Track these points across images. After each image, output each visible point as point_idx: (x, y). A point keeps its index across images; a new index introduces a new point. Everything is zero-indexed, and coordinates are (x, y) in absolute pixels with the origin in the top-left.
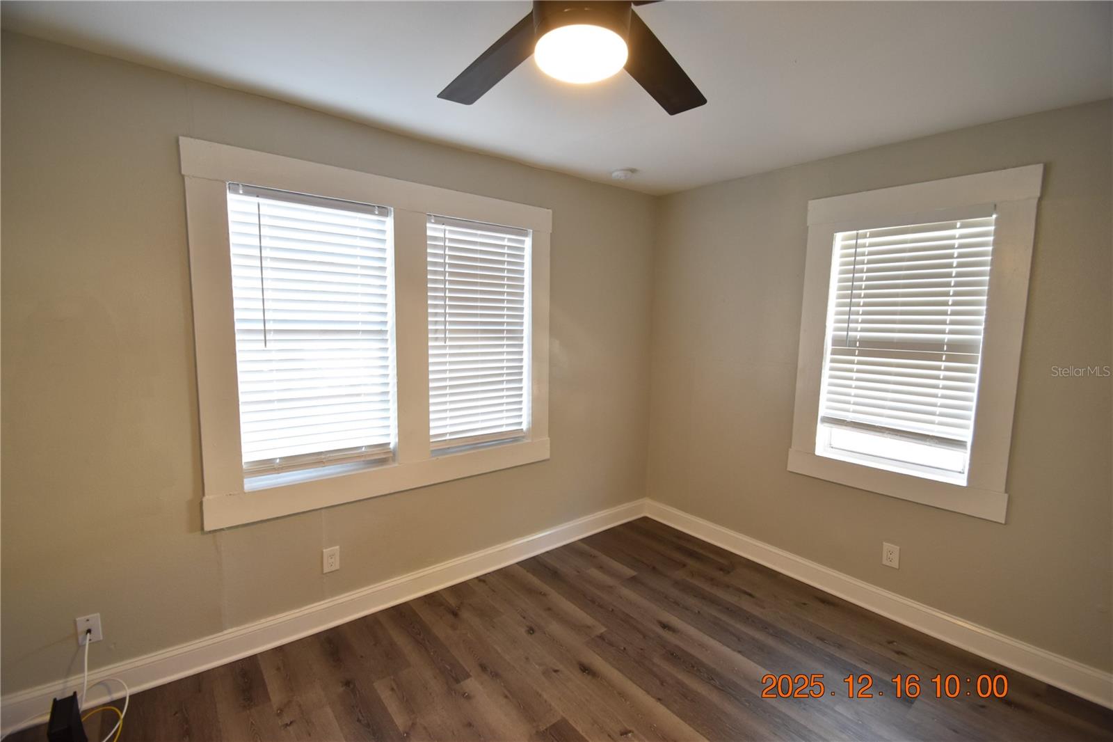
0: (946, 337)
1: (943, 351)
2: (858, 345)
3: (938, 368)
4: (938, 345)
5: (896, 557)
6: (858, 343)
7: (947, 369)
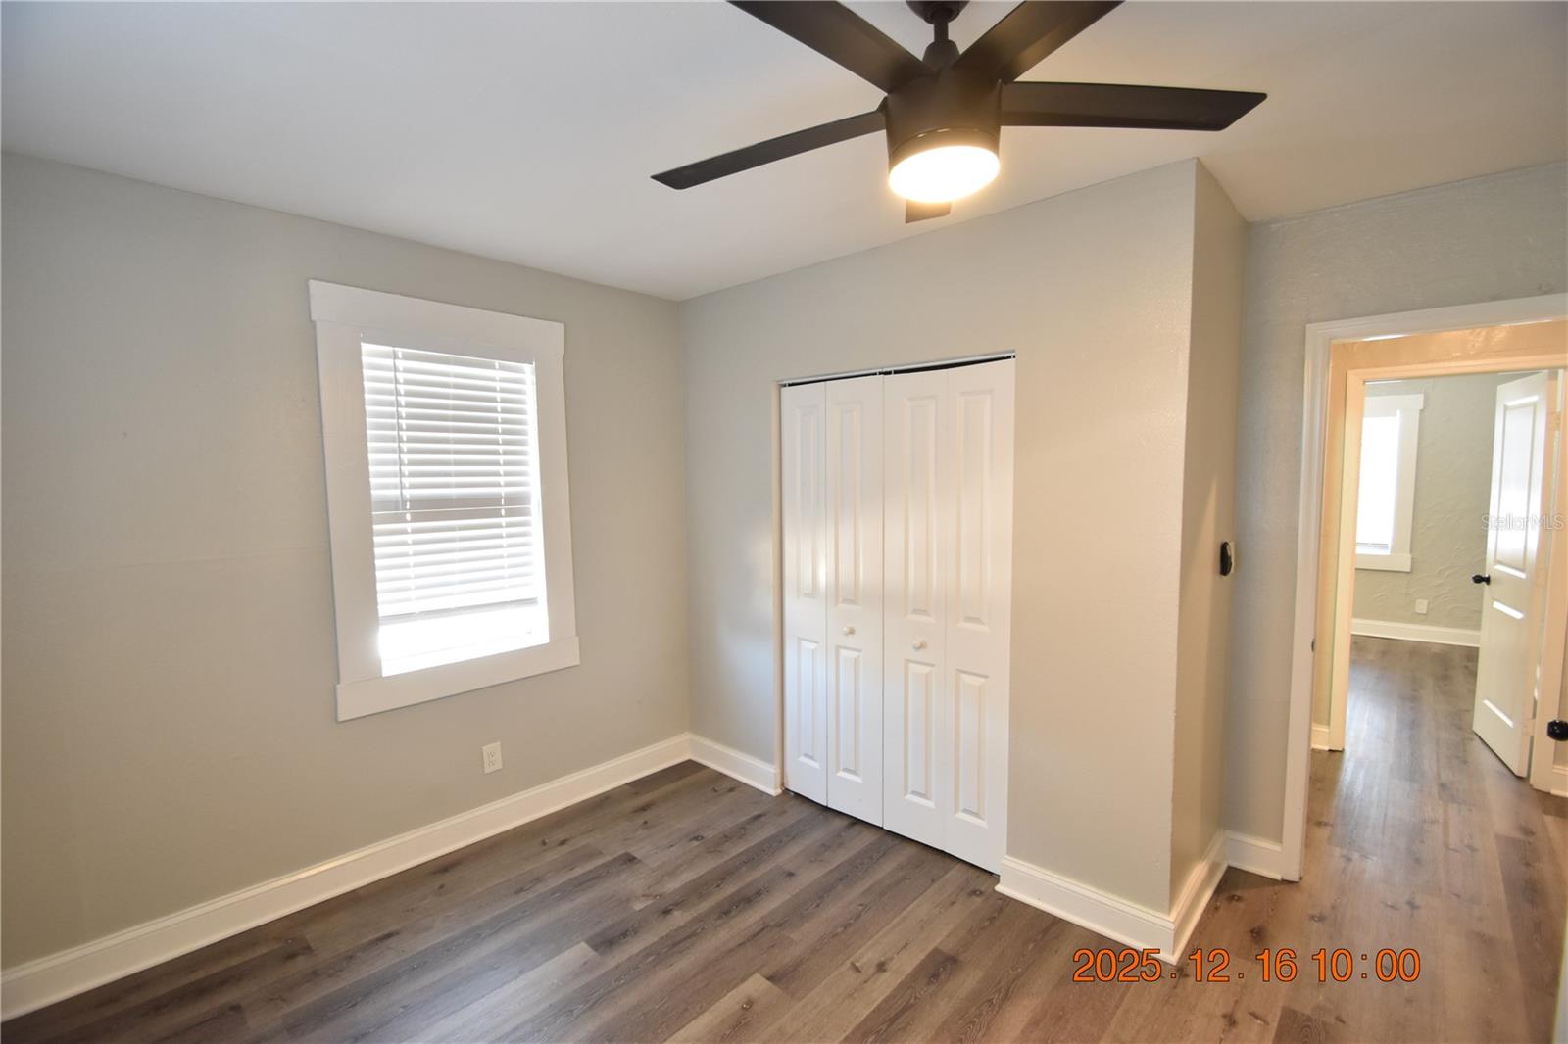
0: (503, 491)
1: (500, 505)
2: (408, 507)
3: (499, 526)
4: (494, 500)
5: (498, 757)
6: (408, 504)
7: (509, 525)
